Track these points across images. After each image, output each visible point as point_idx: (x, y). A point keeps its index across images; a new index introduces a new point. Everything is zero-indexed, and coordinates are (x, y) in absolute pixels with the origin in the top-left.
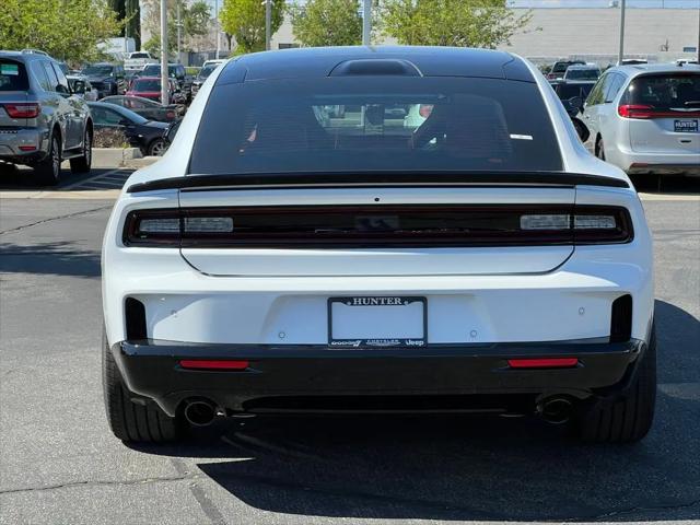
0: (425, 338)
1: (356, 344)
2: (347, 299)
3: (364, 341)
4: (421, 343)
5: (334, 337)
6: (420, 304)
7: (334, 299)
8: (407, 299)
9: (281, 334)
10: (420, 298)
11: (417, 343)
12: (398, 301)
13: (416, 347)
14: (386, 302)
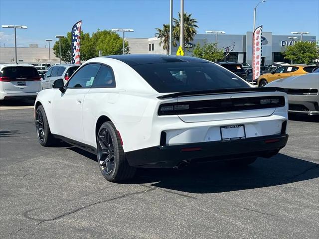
0: (245, 136)
1: (229, 140)
2: (225, 127)
3: (231, 139)
4: (245, 138)
5: (223, 138)
6: (242, 127)
7: (222, 127)
8: (240, 125)
9: (209, 139)
10: (242, 125)
12: (238, 126)
13: (243, 139)
14: (235, 127)
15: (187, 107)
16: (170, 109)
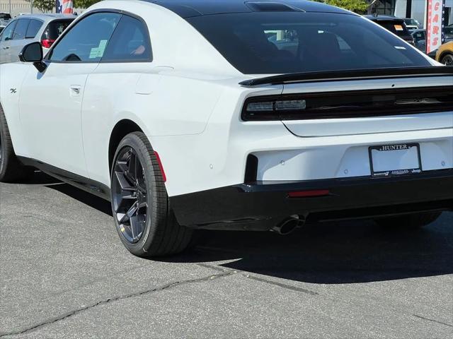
0: (420, 168)
1: (387, 174)
2: (379, 147)
3: (390, 172)
4: (419, 171)
5: (375, 170)
6: (415, 148)
7: (372, 147)
8: (410, 145)
9: (345, 171)
10: (415, 144)
11: (417, 171)
12: (405, 146)
13: (417, 173)
14: (399, 147)
15: (302, 104)
16: (268, 107)
